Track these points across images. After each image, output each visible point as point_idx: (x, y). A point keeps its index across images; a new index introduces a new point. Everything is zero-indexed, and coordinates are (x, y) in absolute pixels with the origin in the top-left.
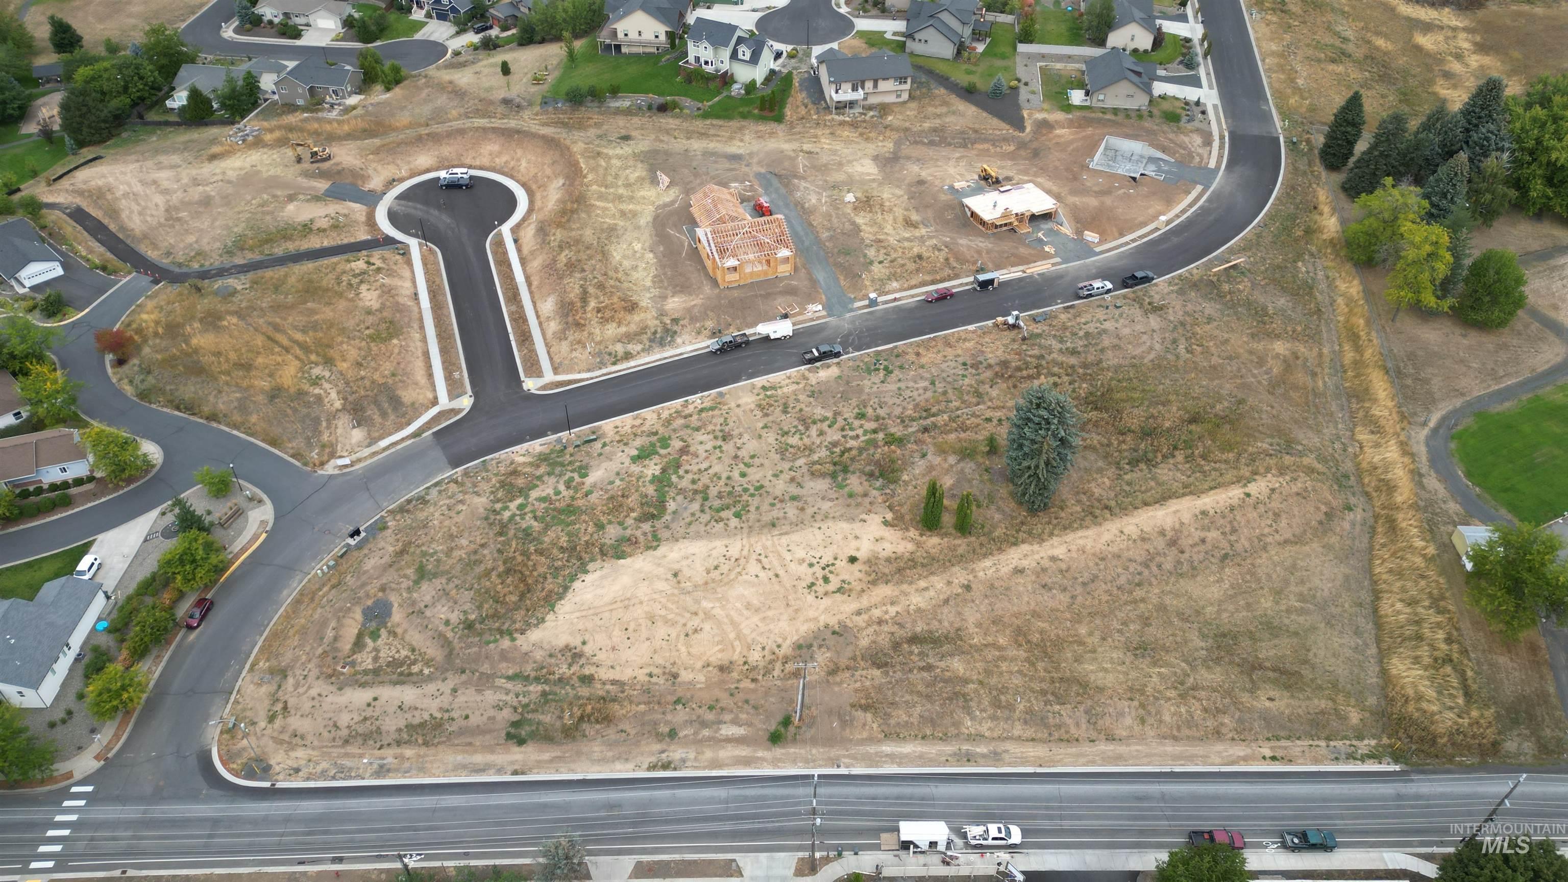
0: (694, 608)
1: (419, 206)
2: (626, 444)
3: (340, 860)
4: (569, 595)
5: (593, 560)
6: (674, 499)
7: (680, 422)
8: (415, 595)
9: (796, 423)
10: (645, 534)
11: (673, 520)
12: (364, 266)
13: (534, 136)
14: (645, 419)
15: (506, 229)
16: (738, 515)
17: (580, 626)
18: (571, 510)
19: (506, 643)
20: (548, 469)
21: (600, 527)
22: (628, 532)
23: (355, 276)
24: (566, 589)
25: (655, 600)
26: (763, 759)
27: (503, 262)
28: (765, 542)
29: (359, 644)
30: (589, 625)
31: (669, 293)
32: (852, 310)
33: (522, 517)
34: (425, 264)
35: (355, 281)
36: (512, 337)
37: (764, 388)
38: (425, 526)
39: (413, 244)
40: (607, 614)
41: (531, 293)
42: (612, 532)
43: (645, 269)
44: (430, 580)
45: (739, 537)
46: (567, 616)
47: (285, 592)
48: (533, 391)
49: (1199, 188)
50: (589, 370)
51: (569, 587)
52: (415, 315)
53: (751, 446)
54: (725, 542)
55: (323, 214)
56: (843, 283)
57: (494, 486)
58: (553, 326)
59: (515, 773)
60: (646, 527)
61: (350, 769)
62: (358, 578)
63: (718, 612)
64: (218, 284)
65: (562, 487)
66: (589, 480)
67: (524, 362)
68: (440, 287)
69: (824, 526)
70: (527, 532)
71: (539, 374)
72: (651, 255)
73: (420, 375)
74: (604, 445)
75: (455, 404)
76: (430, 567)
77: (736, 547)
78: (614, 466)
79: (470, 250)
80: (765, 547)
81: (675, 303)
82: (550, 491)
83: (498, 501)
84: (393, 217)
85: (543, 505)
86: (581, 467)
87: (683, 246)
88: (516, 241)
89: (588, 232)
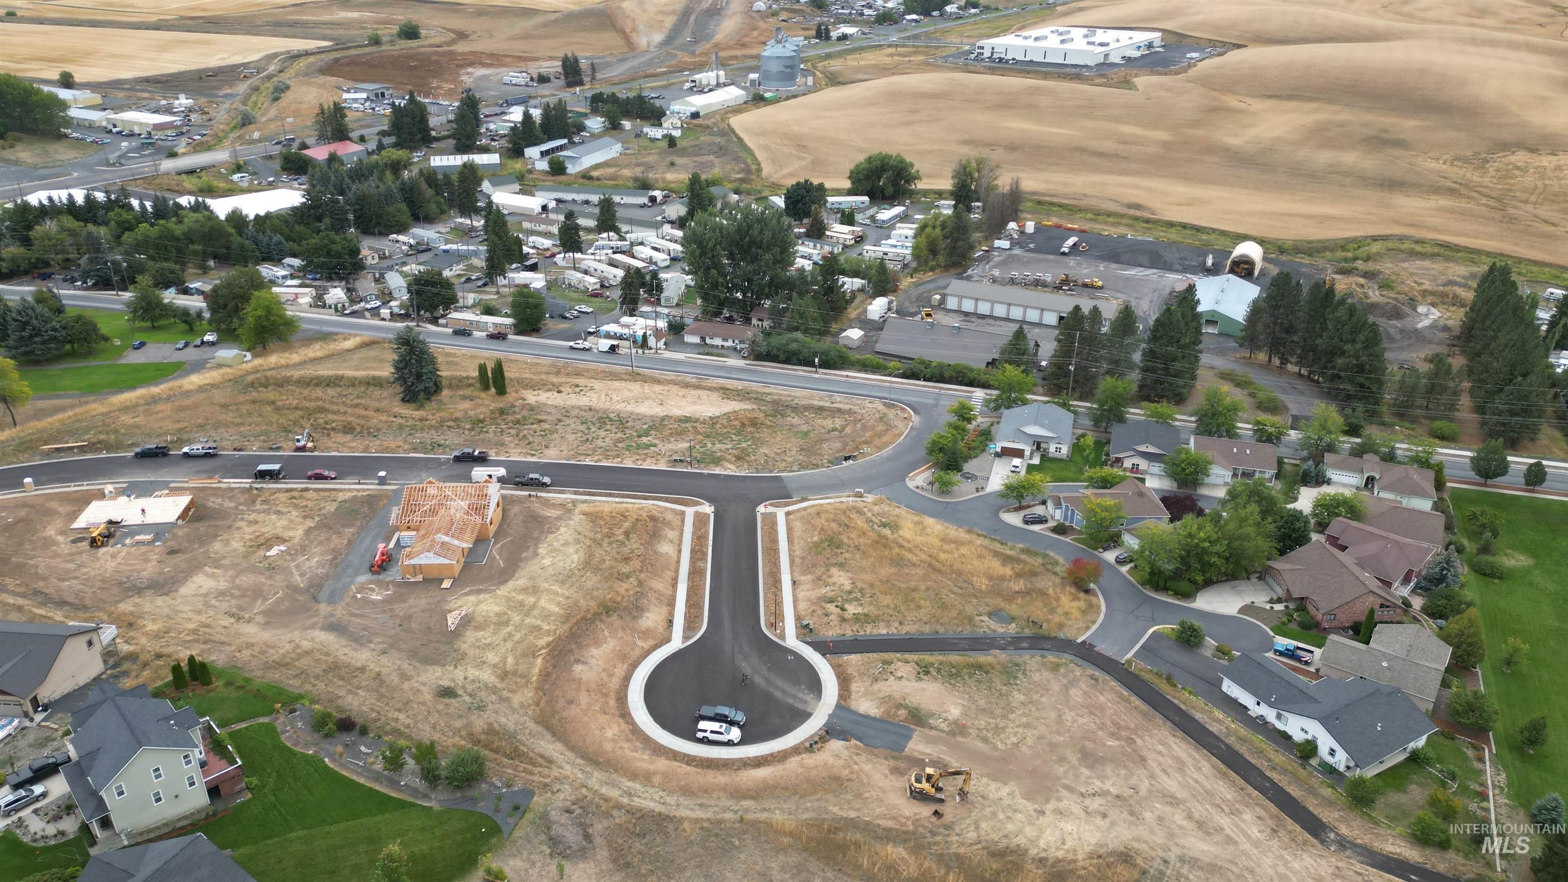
1: (778, 695)
2: (654, 452)
12: (847, 606)
15: (676, 643)
16: (608, 417)
17: (722, 403)
18: (708, 436)
19: (763, 408)
20: (714, 454)
23: (857, 599)
28: (600, 405)
30: (717, 402)
33: (739, 440)
34: (781, 613)
35: (859, 595)
36: (711, 543)
37: (533, 455)
38: (802, 449)
39: (792, 641)
42: (687, 425)
43: (557, 541)
44: (802, 432)
45: (613, 409)
46: (728, 407)
48: (707, 504)
53: (571, 437)
54: (623, 409)
55: (904, 682)
57: (753, 455)
60: (666, 423)
62: (845, 441)
63: (647, 391)
64: (1013, 628)
65: (709, 445)
66: (689, 444)
67: (705, 525)
68: (768, 591)
69: (562, 404)
70: (738, 434)
71: (697, 514)
75: (770, 509)
77: (620, 406)
78: (671, 446)
79: (727, 624)
81: (552, 513)
82: (717, 445)
84: (815, 685)
85: (724, 441)
89: (590, 584)
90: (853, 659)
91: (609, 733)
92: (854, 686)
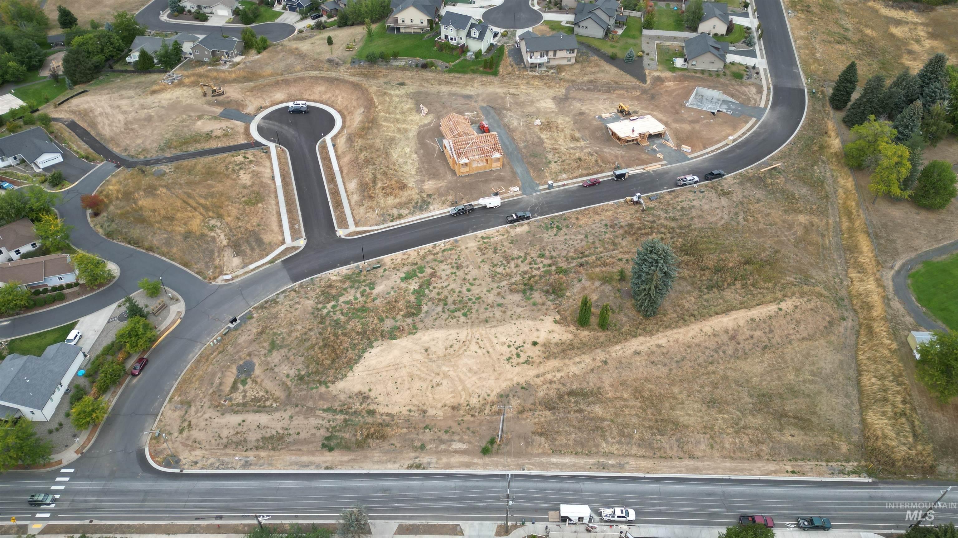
0: (437, 371)
1: (277, 124)
2: (398, 270)
3: (221, 518)
4: (362, 361)
5: (376, 340)
6: (426, 304)
7: (431, 257)
8: (269, 359)
9: (501, 259)
10: (408, 325)
11: (426, 317)
12: (242, 159)
13: (346, 82)
14: (410, 255)
15: (328, 138)
16: (465, 315)
17: (368, 380)
18: (364, 309)
19: (323, 389)
20: (351, 284)
21: (381, 320)
22: (398, 323)
23: (237, 165)
24: (360, 357)
25: (413, 365)
26: (477, 464)
27: (327, 159)
28: (481, 331)
29: (234, 388)
30: (373, 380)
31: (427, 179)
32: (537, 191)
33: (335, 312)
34: (279, 158)
35: (237, 168)
36: (330, 204)
37: (482, 237)
38: (276, 317)
39: (272, 146)
40: (384, 373)
41: (342, 177)
42: (389, 323)
43: (412, 164)
44: (278, 350)
45: (465, 328)
46: (360, 374)
47: (191, 355)
48: (342, 237)
49: (754, 120)
50: (376, 225)
51: (362, 356)
52: (272, 188)
53: (474, 273)
54: (457, 331)
55: (219, 128)
56: (532, 174)
57: (318, 294)
58: (355, 198)
59: (327, 468)
60: (409, 320)
61: (228, 463)
62: (235, 348)
63: (452, 373)
64: (155, 168)
65: (358, 295)
66: (375, 292)
67: (338, 218)
68: (288, 173)
69: (518, 323)
70: (337, 322)
71: (346, 226)
72: (416, 156)
73: (274, 226)
74: (385, 270)
75: (295, 244)
76: (278, 342)
77: (463, 334)
78: (390, 283)
79: (306, 151)
80: (481, 335)
81: (430, 185)
82: (352, 298)
83: (320, 303)
84: (260, 130)
85: (347, 306)
86: (370, 284)
87: (435, 150)
88: (334, 146)
89: (378, 141)
90: (242, 141)
91: (340, 98)
92: (243, 131)
